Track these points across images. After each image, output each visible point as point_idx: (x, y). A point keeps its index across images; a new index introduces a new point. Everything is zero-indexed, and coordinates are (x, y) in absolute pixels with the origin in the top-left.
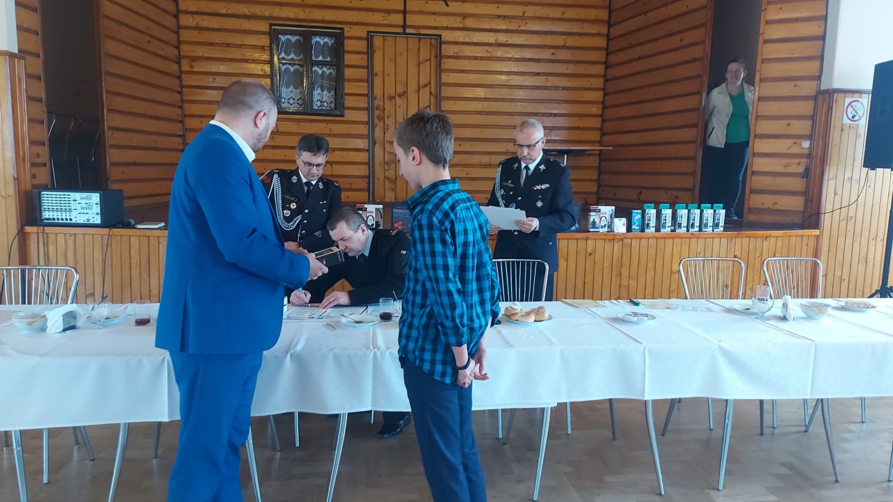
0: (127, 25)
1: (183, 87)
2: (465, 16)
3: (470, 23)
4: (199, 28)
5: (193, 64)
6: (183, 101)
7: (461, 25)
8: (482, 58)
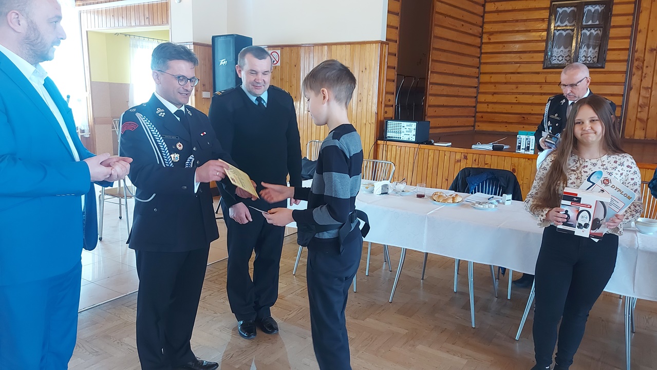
0: (450, 16)
4: (498, 12)
6: (480, 63)
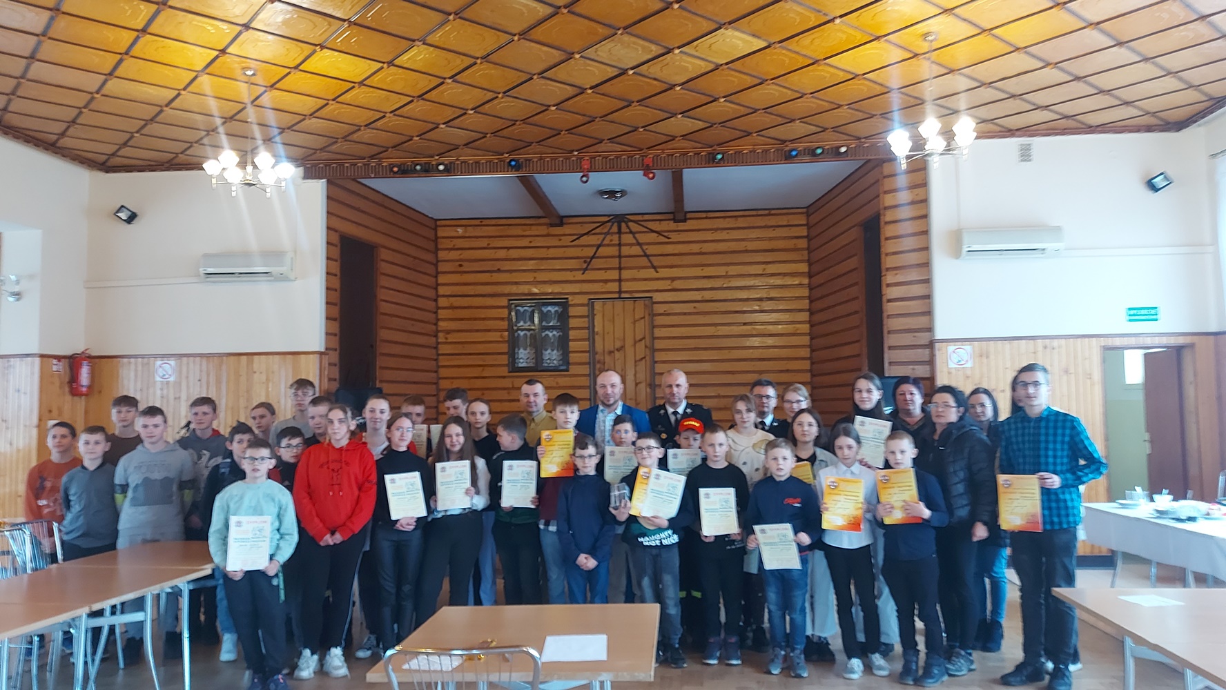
1: (438, 355)
2: (673, 279)
3: (677, 284)
4: (452, 307)
5: (448, 336)
6: (438, 367)
7: (670, 288)
8: (690, 314)
